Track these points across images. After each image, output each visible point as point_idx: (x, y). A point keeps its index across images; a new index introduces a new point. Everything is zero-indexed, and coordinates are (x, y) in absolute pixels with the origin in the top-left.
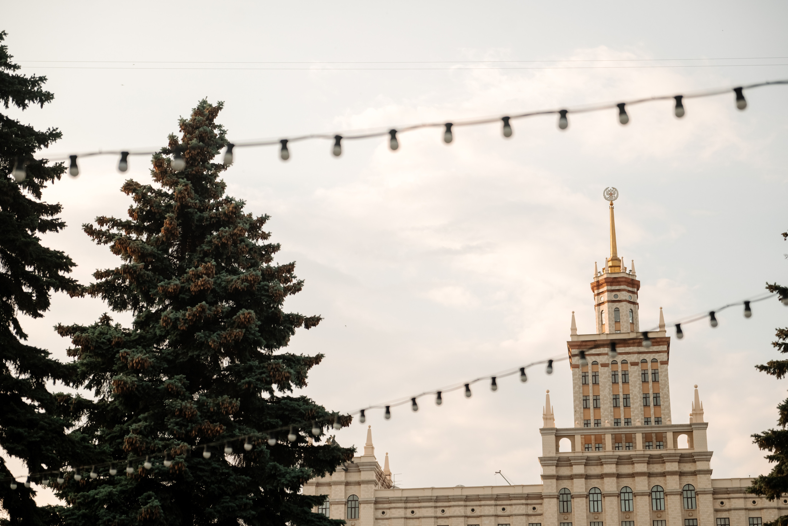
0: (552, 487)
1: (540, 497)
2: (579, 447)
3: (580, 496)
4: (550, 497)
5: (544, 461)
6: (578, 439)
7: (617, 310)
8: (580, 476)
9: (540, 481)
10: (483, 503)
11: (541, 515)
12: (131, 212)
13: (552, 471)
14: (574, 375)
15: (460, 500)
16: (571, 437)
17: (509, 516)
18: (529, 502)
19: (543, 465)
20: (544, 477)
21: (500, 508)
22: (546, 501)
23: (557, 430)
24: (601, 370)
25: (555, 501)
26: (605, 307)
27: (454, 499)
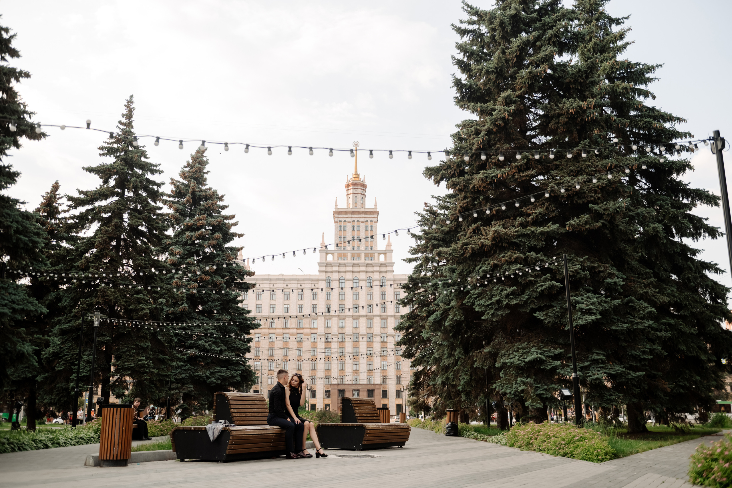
0: (323, 276)
1: (318, 280)
2: (336, 259)
3: (335, 280)
4: (322, 280)
5: (320, 264)
6: (336, 255)
7: (356, 197)
8: (336, 271)
9: (318, 273)
10: (292, 282)
11: (317, 288)
13: (324, 269)
14: (335, 226)
15: (281, 280)
16: (333, 254)
17: (303, 288)
18: (313, 282)
19: (320, 266)
20: (320, 271)
22: (320, 282)
23: (326, 251)
24: (348, 224)
25: (324, 282)
26: (351, 196)
27: (279, 280)
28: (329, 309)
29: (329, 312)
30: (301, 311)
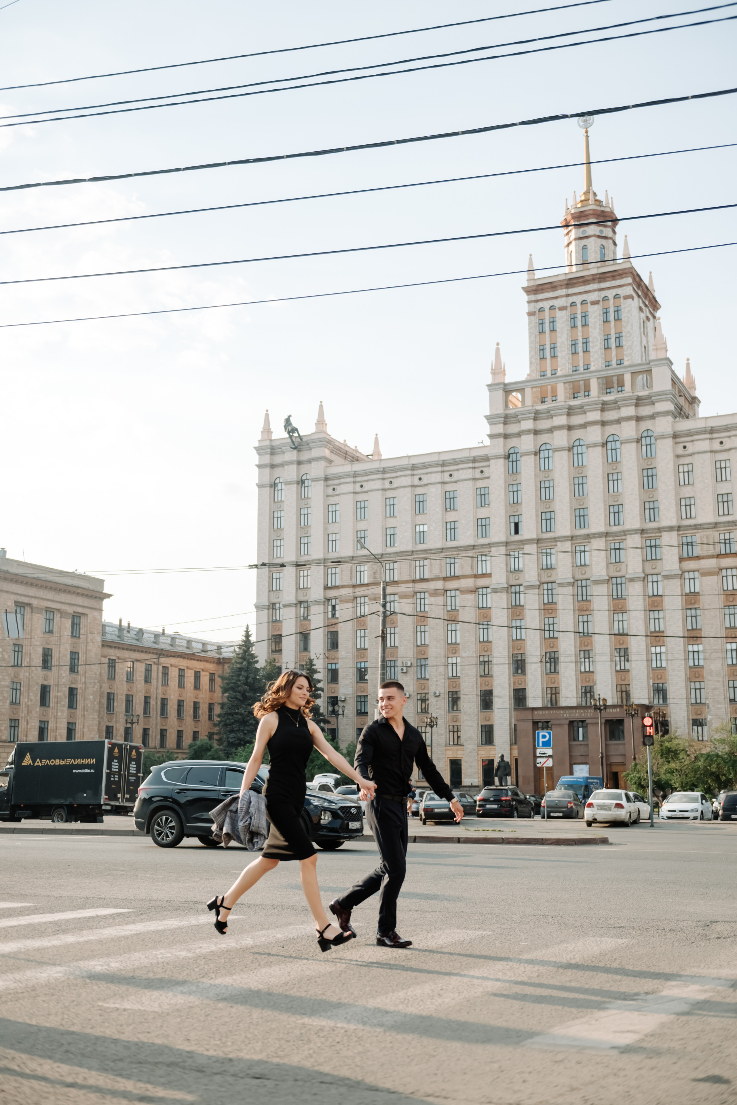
0: (500, 447)
1: (486, 459)
2: (529, 402)
3: (527, 454)
4: (497, 457)
5: (491, 419)
6: (528, 391)
7: (585, 248)
8: (528, 432)
9: (487, 442)
10: (430, 470)
11: (488, 478)
13: (500, 429)
14: (530, 323)
15: (406, 469)
16: (521, 390)
17: (456, 482)
18: (477, 465)
19: (491, 424)
20: (491, 436)
21: (447, 475)
22: (492, 462)
23: (505, 385)
24: (559, 314)
25: (502, 461)
26: (572, 247)
27: (401, 469)
28: (517, 525)
29: (517, 532)
30: (454, 538)
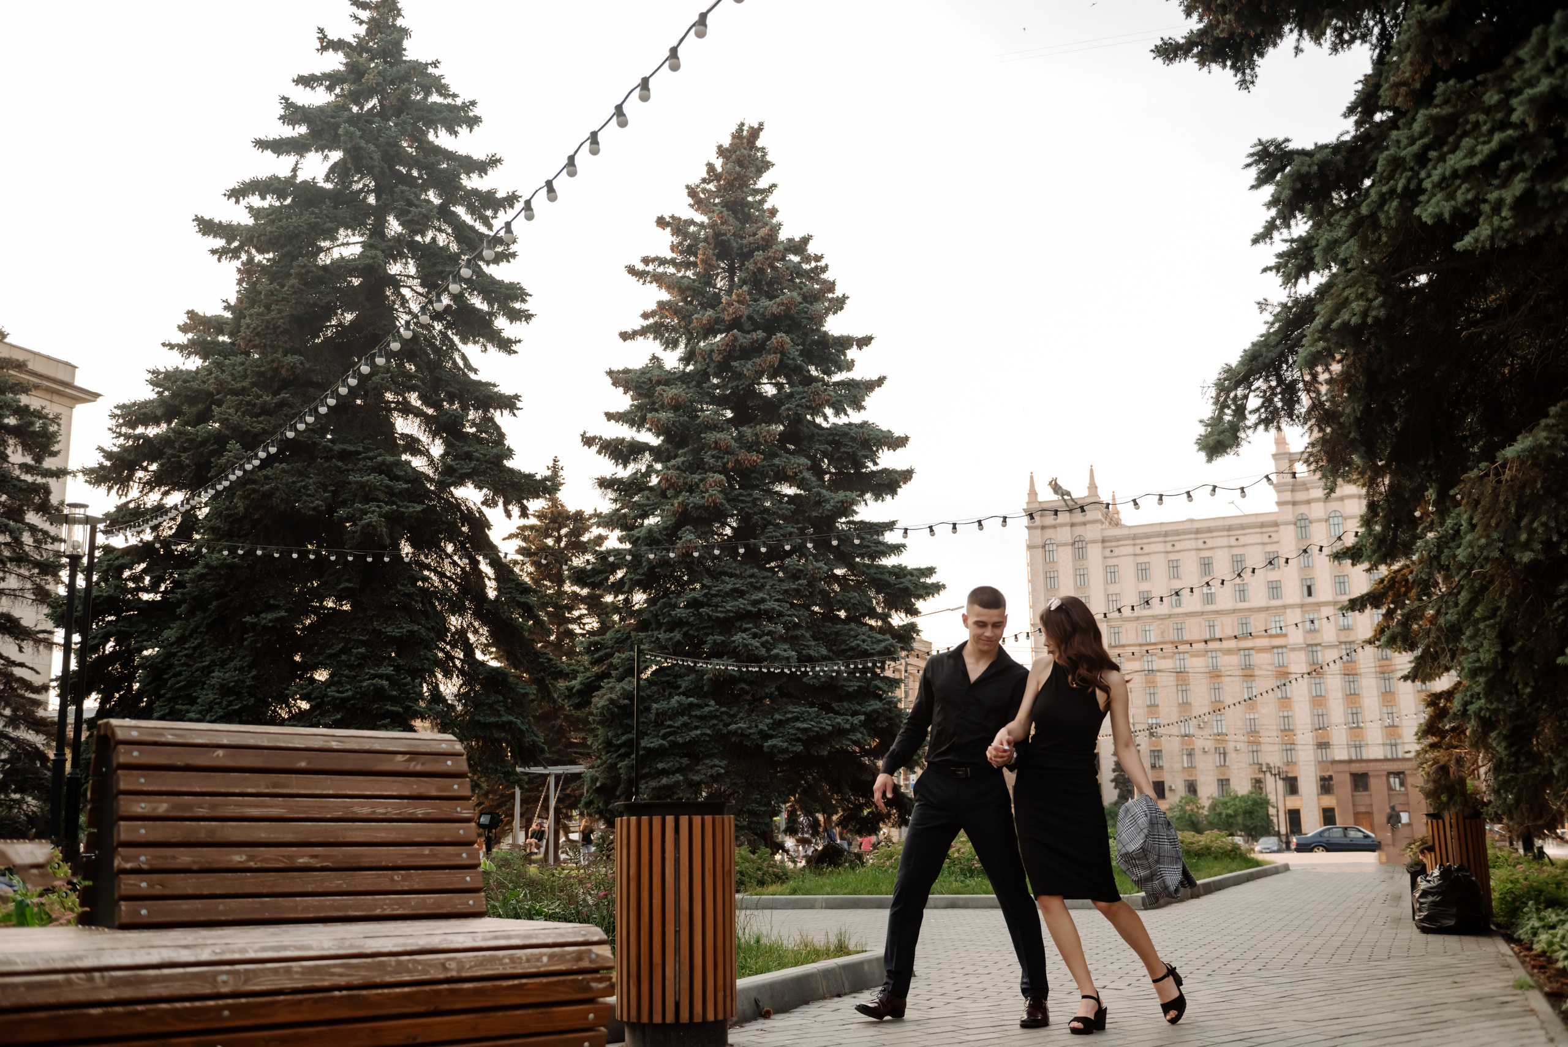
0: (1289, 514)
1: (1276, 524)
3: (1319, 520)
4: (1287, 523)
5: (1277, 487)
8: (1318, 500)
9: (1275, 509)
10: (1215, 534)
11: (1277, 542)
12: (673, 248)
13: (1288, 496)
15: (1191, 533)
16: (1307, 460)
17: (1243, 546)
18: (1264, 530)
19: (1278, 492)
20: (1279, 504)
21: (1233, 539)
22: (1282, 528)
23: (1290, 454)
25: (1292, 527)
27: (1184, 532)
28: (1309, 588)
29: (1310, 594)
30: (1243, 599)
